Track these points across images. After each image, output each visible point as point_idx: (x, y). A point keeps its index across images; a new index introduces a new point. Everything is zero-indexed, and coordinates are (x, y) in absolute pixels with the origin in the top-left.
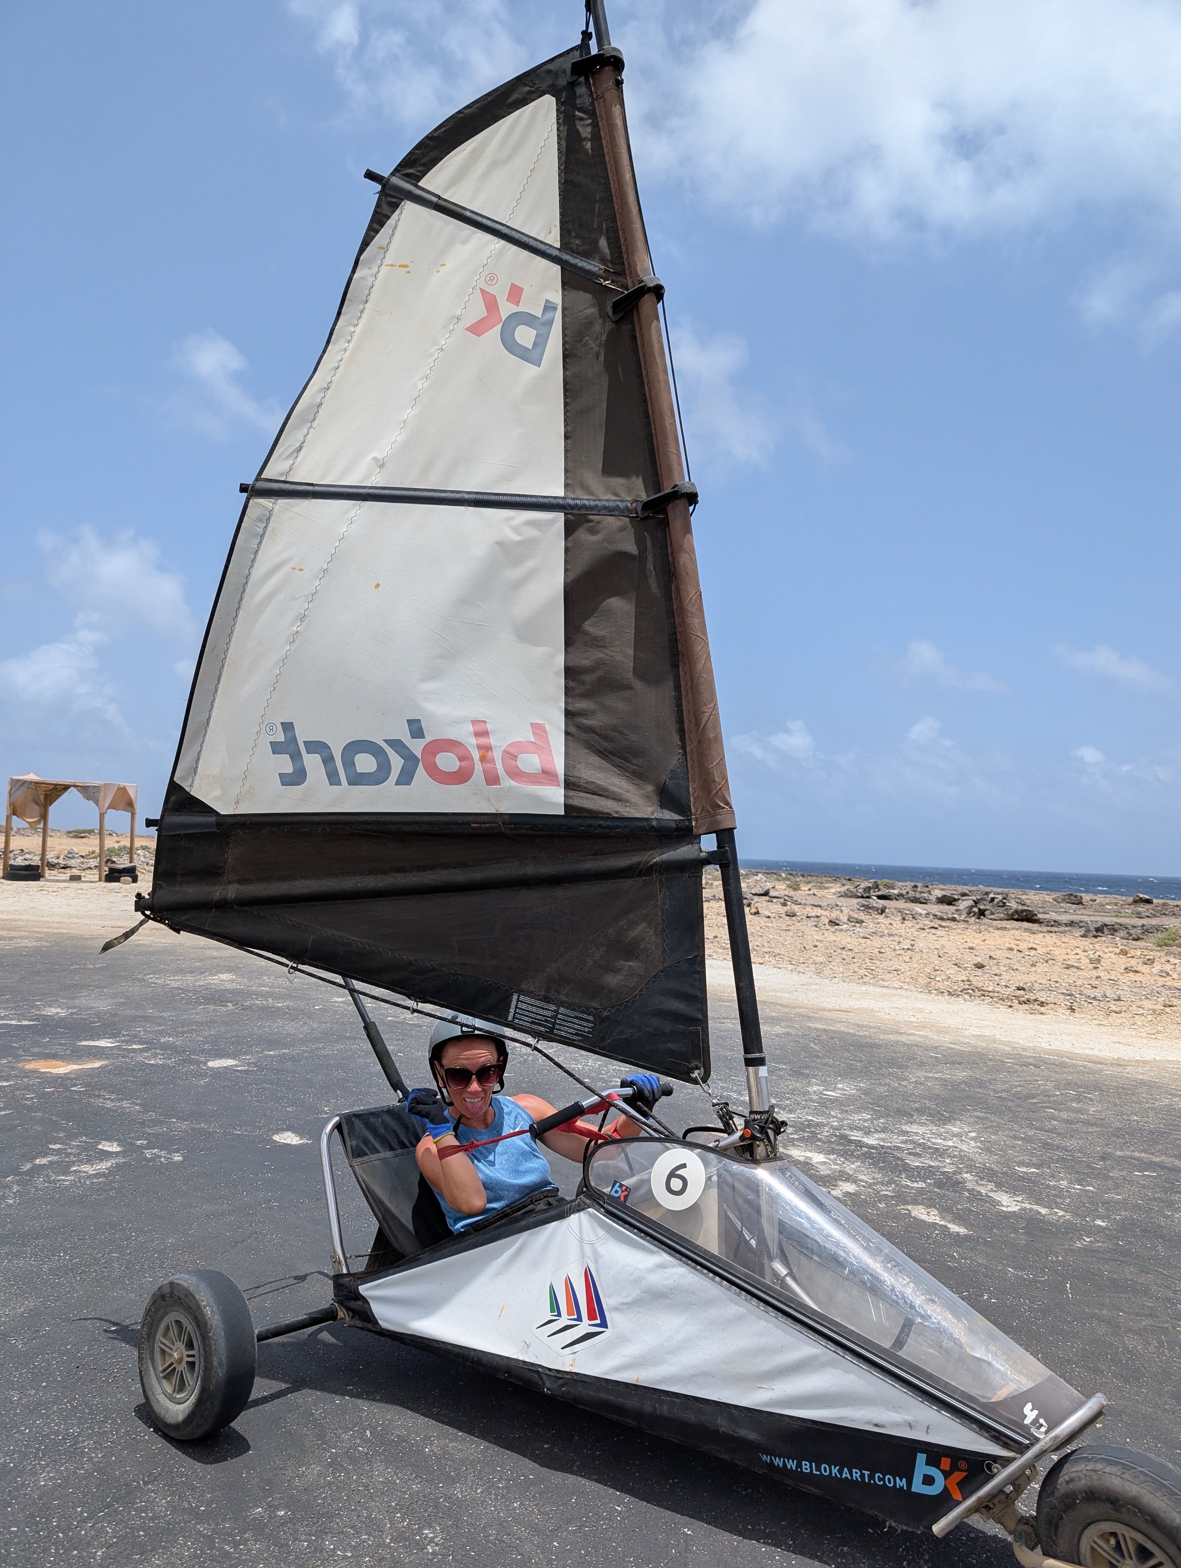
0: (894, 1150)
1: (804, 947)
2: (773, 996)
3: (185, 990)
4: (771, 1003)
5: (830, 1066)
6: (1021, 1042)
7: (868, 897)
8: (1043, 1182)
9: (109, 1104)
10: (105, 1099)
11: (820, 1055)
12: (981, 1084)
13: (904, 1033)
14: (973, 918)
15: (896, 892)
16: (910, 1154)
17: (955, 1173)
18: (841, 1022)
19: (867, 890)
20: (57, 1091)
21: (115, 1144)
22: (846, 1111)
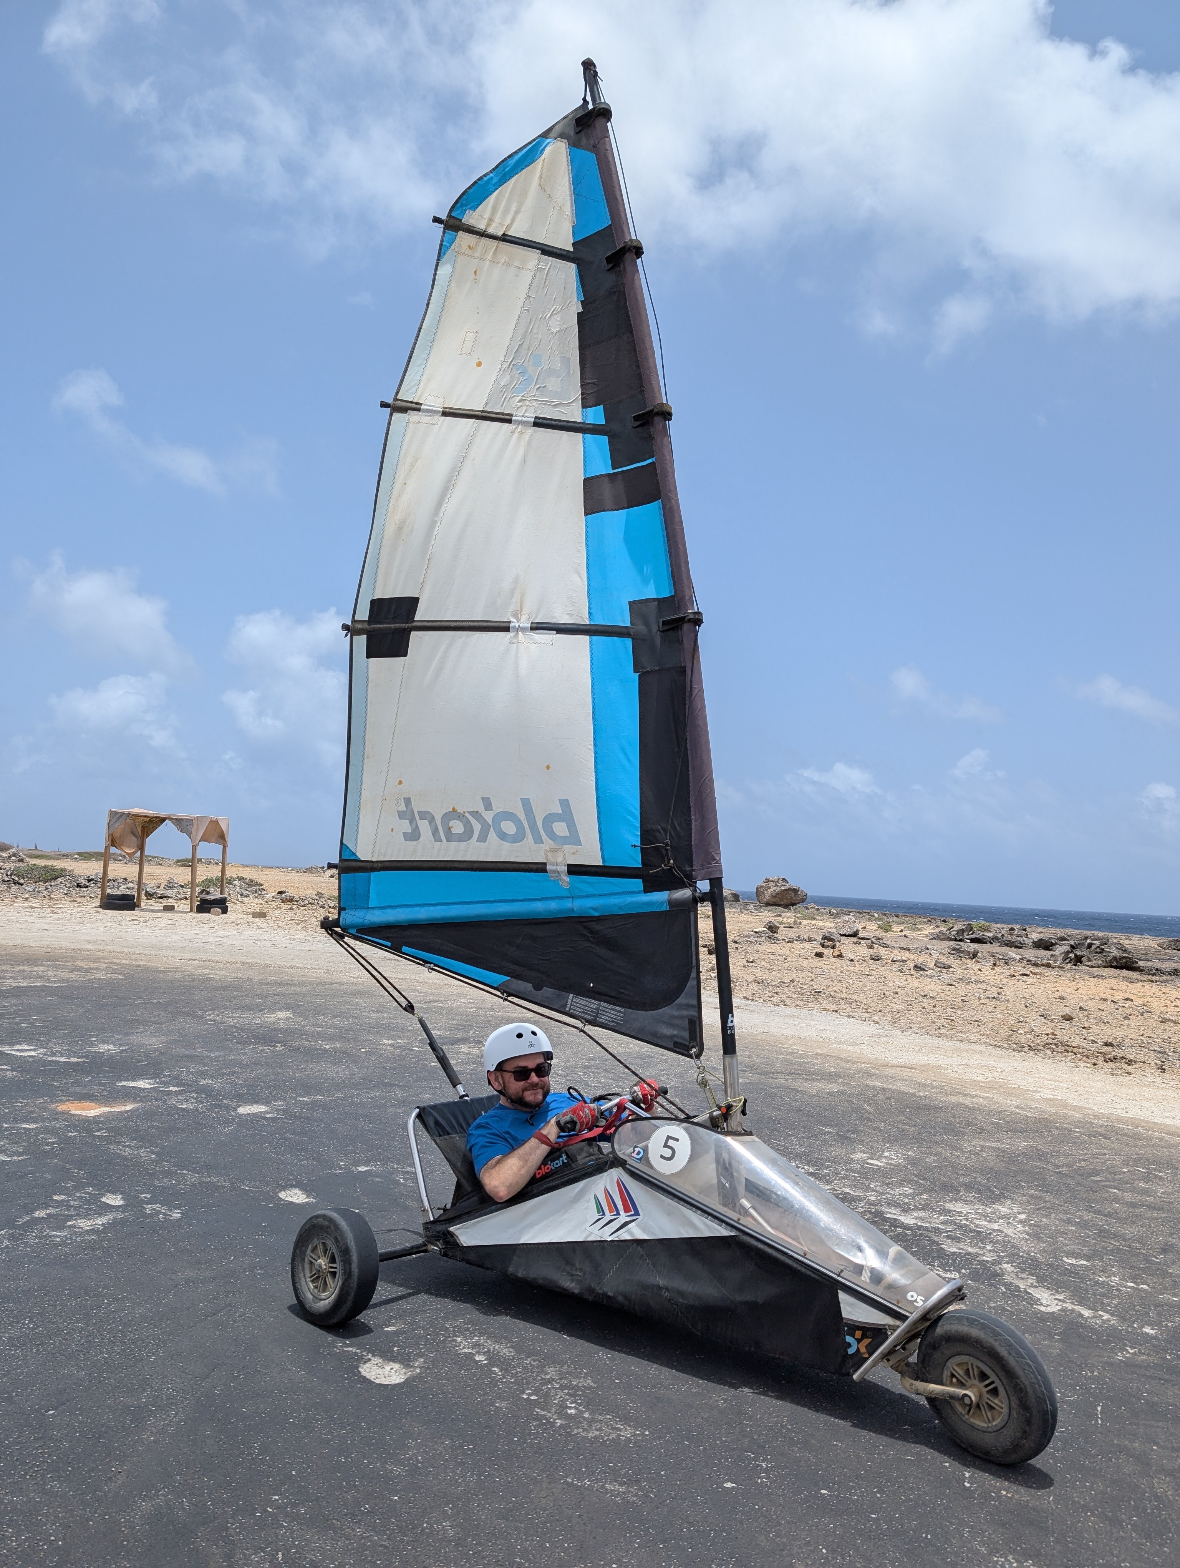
0: (931, 1232)
1: (884, 994)
2: (836, 1049)
3: (239, 1029)
4: (832, 1057)
5: (881, 1131)
6: (1095, 1108)
7: (961, 940)
8: (1091, 1277)
9: (127, 1152)
10: (124, 1146)
11: (873, 1117)
12: (1041, 1156)
13: (968, 1094)
14: (1069, 964)
15: (990, 935)
16: (948, 1237)
17: (994, 1263)
18: (903, 1080)
19: (961, 933)
20: (80, 1136)
21: (119, 1197)
22: (888, 1184)
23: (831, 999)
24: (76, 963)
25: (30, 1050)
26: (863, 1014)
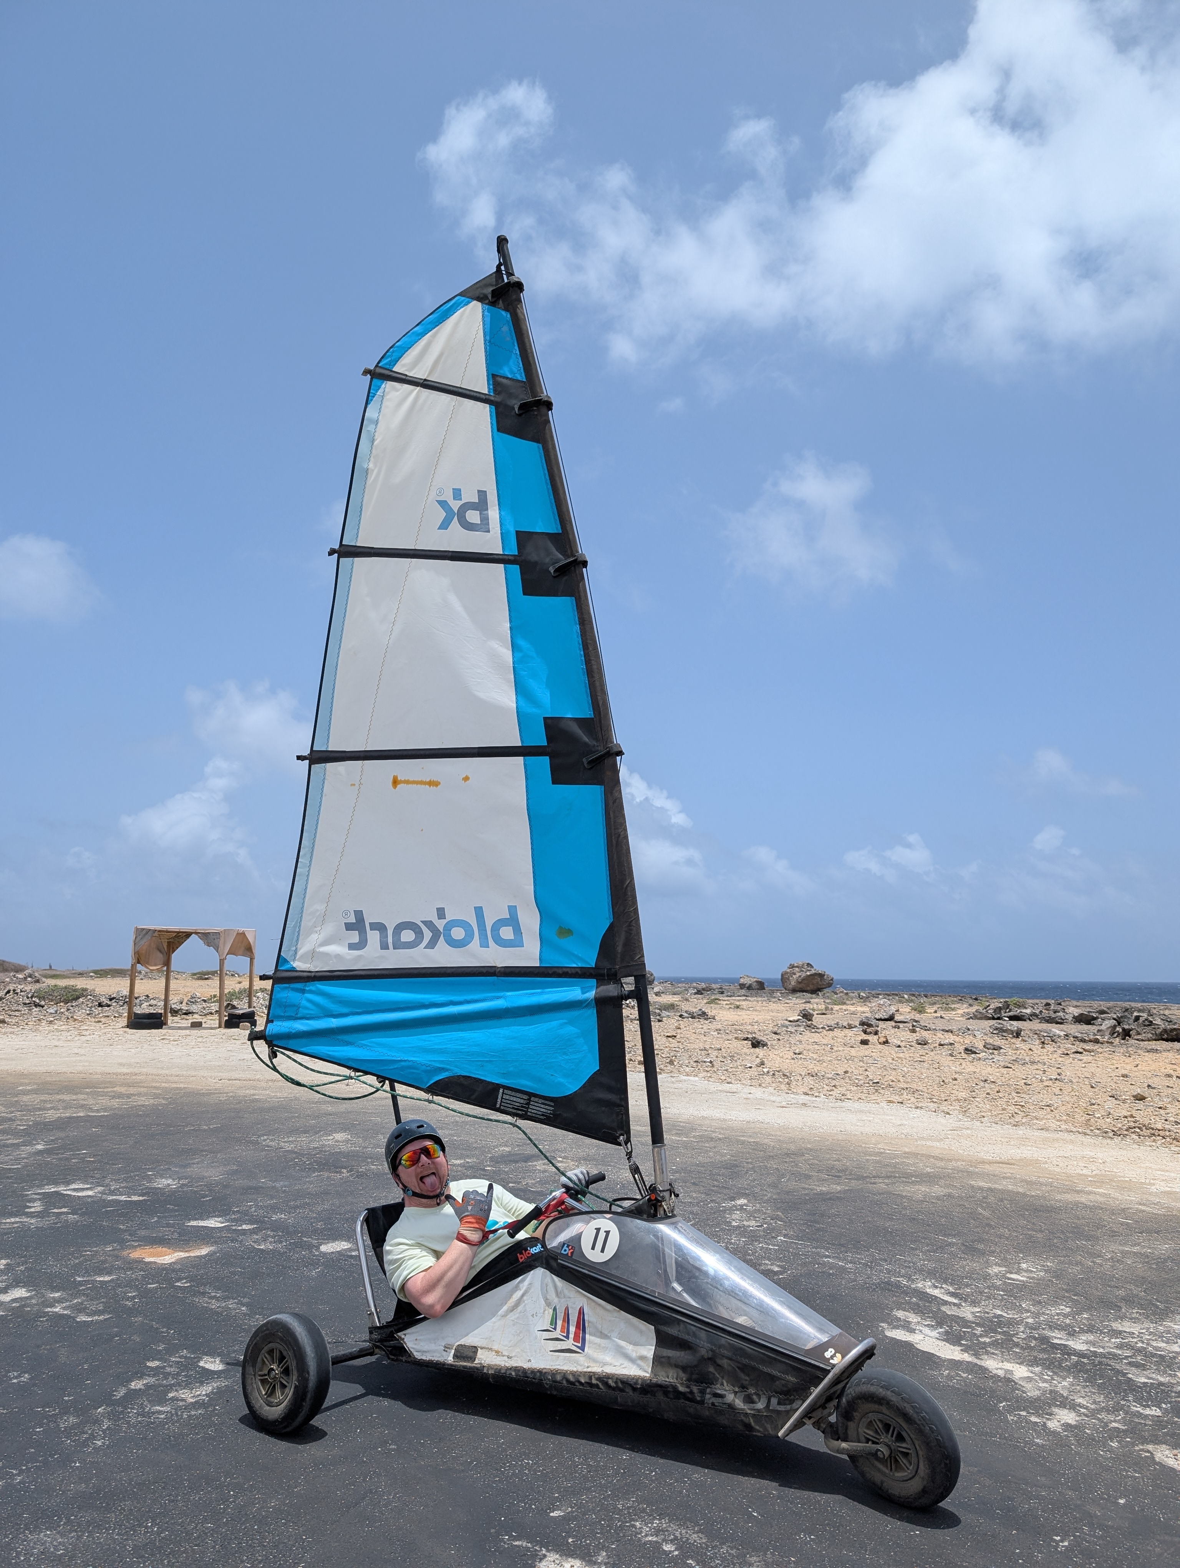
0: (1110, 1359)
1: (943, 1081)
2: (923, 1146)
3: (299, 1154)
4: (923, 1155)
5: (1007, 1239)
7: (999, 1018)
9: (214, 1305)
10: (210, 1298)
11: (993, 1223)
14: (1117, 1039)
15: (1028, 1011)
16: (1130, 1364)
18: (1007, 1178)
19: (998, 1011)
20: (160, 1288)
21: (218, 1360)
22: (1040, 1302)
23: (891, 1089)
24: (115, 1089)
25: (87, 1189)
26: (929, 1104)
